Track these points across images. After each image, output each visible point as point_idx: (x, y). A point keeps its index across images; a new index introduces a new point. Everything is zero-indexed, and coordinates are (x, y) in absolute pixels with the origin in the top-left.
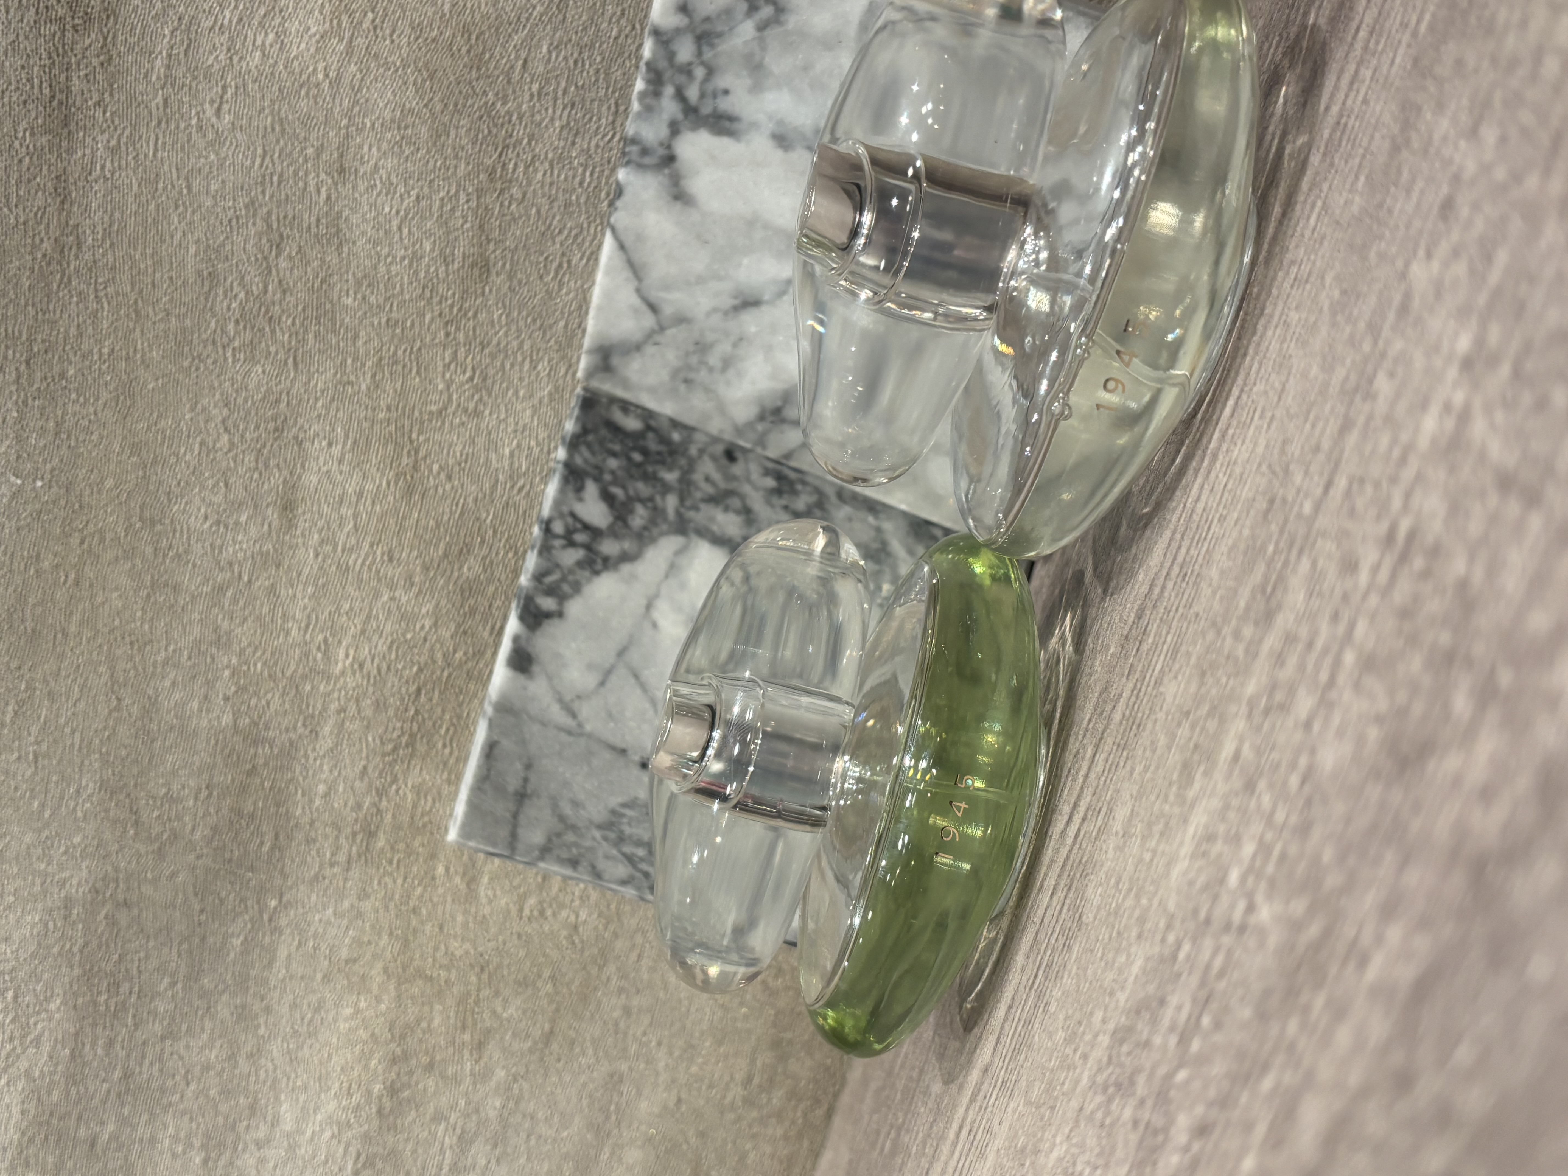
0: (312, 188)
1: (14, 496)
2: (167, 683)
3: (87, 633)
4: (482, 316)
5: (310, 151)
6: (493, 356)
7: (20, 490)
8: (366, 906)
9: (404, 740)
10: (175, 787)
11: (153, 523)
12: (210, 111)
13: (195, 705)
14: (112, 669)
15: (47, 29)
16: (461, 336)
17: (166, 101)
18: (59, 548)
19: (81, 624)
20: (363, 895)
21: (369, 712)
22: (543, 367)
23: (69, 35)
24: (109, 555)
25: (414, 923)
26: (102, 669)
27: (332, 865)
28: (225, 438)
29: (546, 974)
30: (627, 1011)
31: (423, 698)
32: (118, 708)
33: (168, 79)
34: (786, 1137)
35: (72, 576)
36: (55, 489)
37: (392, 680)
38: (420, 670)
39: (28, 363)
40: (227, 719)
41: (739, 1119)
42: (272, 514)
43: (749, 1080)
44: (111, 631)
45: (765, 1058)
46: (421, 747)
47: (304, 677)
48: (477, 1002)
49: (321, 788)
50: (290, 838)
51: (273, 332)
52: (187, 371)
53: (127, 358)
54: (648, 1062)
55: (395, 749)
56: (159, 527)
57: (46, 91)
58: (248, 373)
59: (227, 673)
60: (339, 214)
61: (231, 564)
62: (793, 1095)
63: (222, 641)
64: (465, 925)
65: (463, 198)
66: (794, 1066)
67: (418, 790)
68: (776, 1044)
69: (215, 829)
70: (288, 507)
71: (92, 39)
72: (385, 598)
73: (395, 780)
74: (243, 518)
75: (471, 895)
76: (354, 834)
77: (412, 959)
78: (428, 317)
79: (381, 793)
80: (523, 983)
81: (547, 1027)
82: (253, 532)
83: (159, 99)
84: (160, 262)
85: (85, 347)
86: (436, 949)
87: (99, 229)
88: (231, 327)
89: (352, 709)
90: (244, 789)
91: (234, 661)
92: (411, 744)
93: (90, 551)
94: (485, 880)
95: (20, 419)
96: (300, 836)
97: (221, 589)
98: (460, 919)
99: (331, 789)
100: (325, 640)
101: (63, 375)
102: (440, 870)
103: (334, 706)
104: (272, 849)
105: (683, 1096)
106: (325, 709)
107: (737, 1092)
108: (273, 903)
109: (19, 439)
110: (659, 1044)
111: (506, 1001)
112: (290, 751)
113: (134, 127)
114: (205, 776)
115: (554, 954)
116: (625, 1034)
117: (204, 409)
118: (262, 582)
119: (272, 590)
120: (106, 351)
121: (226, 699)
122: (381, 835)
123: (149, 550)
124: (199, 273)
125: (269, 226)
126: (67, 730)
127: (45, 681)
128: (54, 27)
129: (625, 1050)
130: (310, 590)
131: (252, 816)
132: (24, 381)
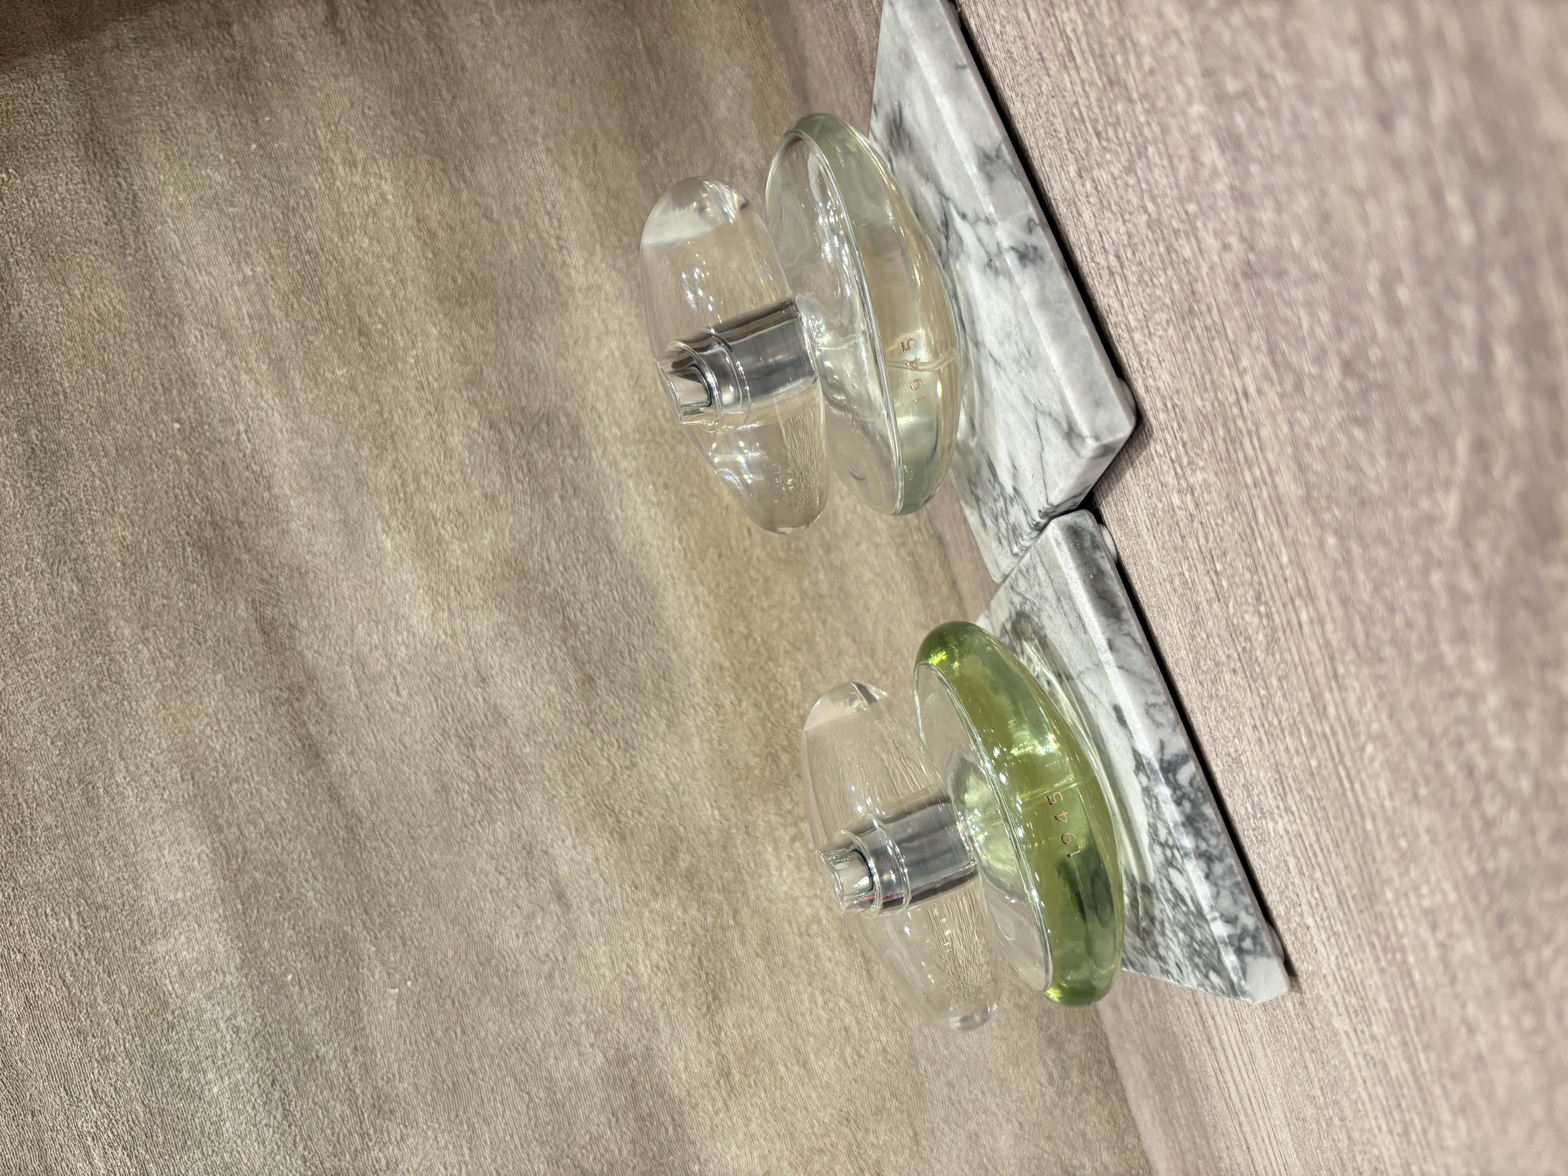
0: (472, 700)
1: (398, 1003)
2: (552, 1060)
3: (487, 1062)
4: (605, 707)
5: (460, 681)
6: (623, 726)
7: (400, 995)
8: (754, 1127)
9: (710, 998)
10: (593, 1129)
11: (489, 961)
12: (393, 696)
13: (576, 1063)
14: (514, 1076)
15: (283, 710)
16: (600, 727)
17: (367, 707)
18: (442, 1017)
19: (480, 1058)
20: (748, 1121)
21: (680, 995)
22: (654, 713)
23: (296, 705)
24: (474, 1001)
25: (788, 1118)
26: (508, 1079)
27: (717, 1113)
28: (502, 879)
29: (887, 1096)
30: (950, 1085)
31: (705, 962)
32: (531, 1100)
33: (361, 694)
34: (1099, 1102)
35: (459, 1030)
36: (420, 980)
37: (681, 964)
38: (693, 945)
39: (365, 911)
40: (600, 1059)
41: (1063, 1111)
42: (554, 907)
43: (1051, 1078)
44: (501, 1049)
45: (1050, 1055)
46: (723, 996)
47: (629, 998)
48: (858, 1147)
49: (681, 1065)
50: (681, 1114)
51: (495, 796)
52: (459, 854)
53: (421, 869)
54: (985, 1112)
55: (708, 1008)
56: (494, 962)
57: (299, 745)
58: (494, 831)
59: (583, 1028)
60: (495, 705)
61: (547, 955)
62: (1084, 1069)
63: (568, 1009)
64: (820, 1097)
65: (556, 650)
66: (1071, 1048)
67: (739, 1027)
68: (1051, 1041)
69: (633, 1142)
70: (560, 896)
71: (310, 699)
72: (647, 914)
73: (720, 1029)
74: (539, 921)
75: (811, 1074)
76: (718, 1082)
77: (802, 1145)
78: (576, 729)
79: (717, 1043)
80: (878, 1112)
81: (911, 1133)
82: (550, 927)
83: (363, 708)
84: (411, 799)
85: (394, 879)
86: (812, 1126)
87: (367, 803)
88: (470, 811)
89: (669, 1000)
90: (636, 1100)
91: (583, 1017)
92: (716, 998)
93: (461, 1006)
94: (812, 1057)
95: (378, 949)
96: (686, 1108)
97: (550, 976)
98: (814, 1095)
99: (687, 1060)
100: (629, 966)
101: (389, 905)
102: (782, 1069)
103: (657, 1006)
104: (675, 1129)
105: (1021, 1119)
106: (653, 1010)
107: (1050, 1091)
108: (697, 1167)
109: (384, 963)
110: (983, 1093)
111: (875, 1132)
112: (648, 1056)
113: (356, 732)
114: (608, 1108)
115: (883, 1078)
116: (959, 1102)
117: (481, 870)
118: (572, 954)
119: (580, 955)
120: (407, 873)
121: (592, 1045)
122: (734, 1071)
123: (496, 980)
124: (436, 791)
125: (460, 737)
126: (508, 1138)
127: (478, 1113)
128: (286, 706)
129: (966, 1113)
130: (602, 940)
131: (650, 1115)
132: (369, 925)
